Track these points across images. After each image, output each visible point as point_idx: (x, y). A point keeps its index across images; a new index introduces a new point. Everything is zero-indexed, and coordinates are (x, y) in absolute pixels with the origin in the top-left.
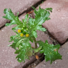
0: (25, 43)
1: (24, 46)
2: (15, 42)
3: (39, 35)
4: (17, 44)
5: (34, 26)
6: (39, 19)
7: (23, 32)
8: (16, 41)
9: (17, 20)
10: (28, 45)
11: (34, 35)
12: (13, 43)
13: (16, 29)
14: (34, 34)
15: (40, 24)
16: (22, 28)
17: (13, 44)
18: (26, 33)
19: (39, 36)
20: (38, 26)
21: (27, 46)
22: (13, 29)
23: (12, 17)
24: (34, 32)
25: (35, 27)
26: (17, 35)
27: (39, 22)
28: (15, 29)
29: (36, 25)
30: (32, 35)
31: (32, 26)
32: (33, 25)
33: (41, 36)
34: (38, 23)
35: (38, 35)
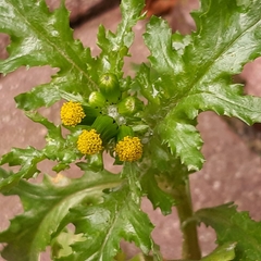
0: (107, 214)
1: (103, 236)
2: (30, 214)
3: (223, 182)
4: (45, 225)
5: (182, 85)
6: (225, 29)
7: (100, 120)
8: (43, 202)
9: (55, 33)
10: (130, 229)
11: (179, 149)
12: (18, 219)
13: (48, 100)
14: (183, 141)
15: (227, 69)
16: (93, 97)
17: (16, 226)
18: (124, 128)
19: (217, 185)
20: (215, 80)
21: (122, 234)
22: (22, 100)
23: (21, 12)
24: (180, 126)
25: (186, 92)
26: (51, 142)
27: (222, 51)
28: (41, 103)
29: (200, 76)
30: (161, 153)
31: (167, 80)
32: (179, 78)
33: (234, 189)
34: (210, 63)
35: (211, 182)
